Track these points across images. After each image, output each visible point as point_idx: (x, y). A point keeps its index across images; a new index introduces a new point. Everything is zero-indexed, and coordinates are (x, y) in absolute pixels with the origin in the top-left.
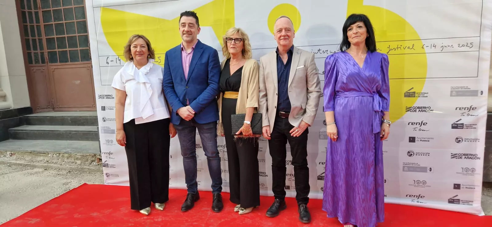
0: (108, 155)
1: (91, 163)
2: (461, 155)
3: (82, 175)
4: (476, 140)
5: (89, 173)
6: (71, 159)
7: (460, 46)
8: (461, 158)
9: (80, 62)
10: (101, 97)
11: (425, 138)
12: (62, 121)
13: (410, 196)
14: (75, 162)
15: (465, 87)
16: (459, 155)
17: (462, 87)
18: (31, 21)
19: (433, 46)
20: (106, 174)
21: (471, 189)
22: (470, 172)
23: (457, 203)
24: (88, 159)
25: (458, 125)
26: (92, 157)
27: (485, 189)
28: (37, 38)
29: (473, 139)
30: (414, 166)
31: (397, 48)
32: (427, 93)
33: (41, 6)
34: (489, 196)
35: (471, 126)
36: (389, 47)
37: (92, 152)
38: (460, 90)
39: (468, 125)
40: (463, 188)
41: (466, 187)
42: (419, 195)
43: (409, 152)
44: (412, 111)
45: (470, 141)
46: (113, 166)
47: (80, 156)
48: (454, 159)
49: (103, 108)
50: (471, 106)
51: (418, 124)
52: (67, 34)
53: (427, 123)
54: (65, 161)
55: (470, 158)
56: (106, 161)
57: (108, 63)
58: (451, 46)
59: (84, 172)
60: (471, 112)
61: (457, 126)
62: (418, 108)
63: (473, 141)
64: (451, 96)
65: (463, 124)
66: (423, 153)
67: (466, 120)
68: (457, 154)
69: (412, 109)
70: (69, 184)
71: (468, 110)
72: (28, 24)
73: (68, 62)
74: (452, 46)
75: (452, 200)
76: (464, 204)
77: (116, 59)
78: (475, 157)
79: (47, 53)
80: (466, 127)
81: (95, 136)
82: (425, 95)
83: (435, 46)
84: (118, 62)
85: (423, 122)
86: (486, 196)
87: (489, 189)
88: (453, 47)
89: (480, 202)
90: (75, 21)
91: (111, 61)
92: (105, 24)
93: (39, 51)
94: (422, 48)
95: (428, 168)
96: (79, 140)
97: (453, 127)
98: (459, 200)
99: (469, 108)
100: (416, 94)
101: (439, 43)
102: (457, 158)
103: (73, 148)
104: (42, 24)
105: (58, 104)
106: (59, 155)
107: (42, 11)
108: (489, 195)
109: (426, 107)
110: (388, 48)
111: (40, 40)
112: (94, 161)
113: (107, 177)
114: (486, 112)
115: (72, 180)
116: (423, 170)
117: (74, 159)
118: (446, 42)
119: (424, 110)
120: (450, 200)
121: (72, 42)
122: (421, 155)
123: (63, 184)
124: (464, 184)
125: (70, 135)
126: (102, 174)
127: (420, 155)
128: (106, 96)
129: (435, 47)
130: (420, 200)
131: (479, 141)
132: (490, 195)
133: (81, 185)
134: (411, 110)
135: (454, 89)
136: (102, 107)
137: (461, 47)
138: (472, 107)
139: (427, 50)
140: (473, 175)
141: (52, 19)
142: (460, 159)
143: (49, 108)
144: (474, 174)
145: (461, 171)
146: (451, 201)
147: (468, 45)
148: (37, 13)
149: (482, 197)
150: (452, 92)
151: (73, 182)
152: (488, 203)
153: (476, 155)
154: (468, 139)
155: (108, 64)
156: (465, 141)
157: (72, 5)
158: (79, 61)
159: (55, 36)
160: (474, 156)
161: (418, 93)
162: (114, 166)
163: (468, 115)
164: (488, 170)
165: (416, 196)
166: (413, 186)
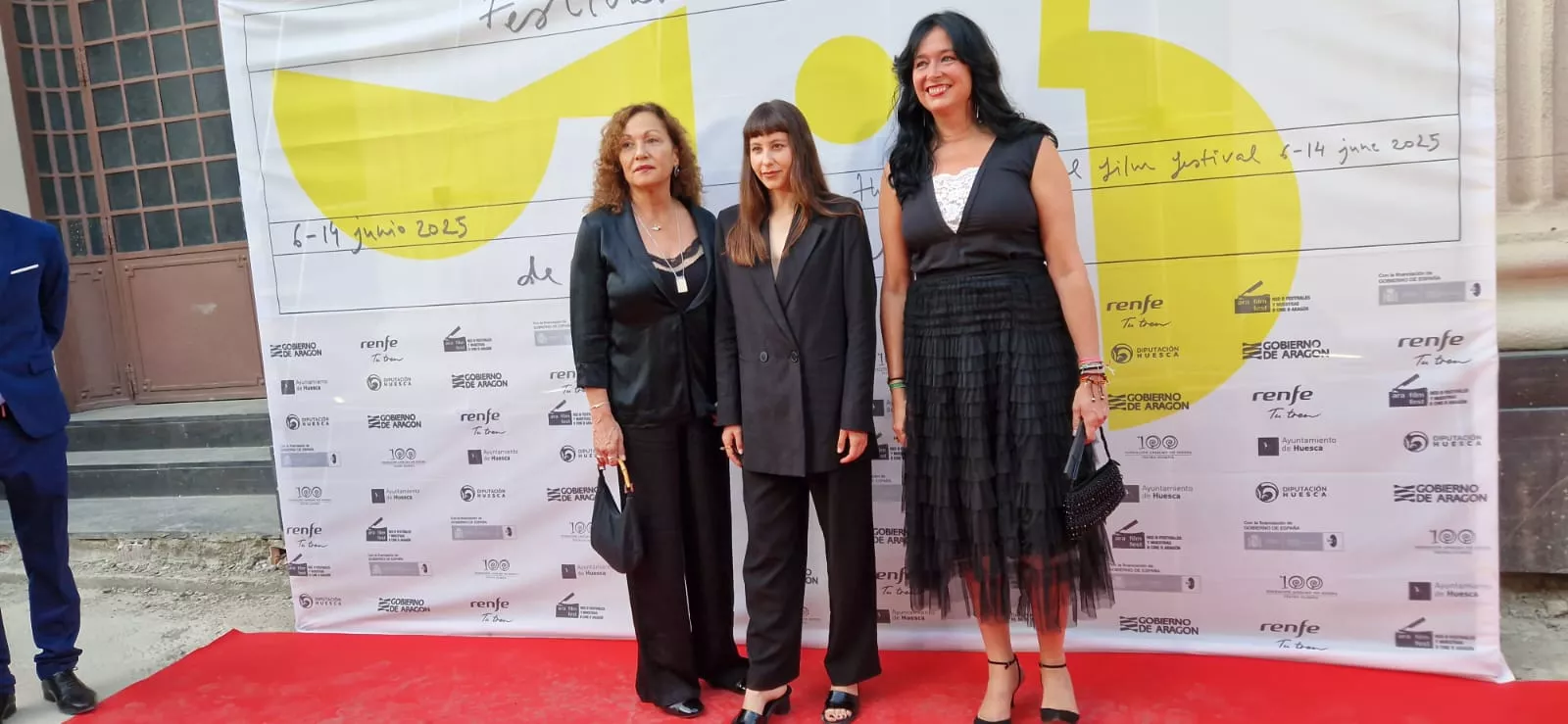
0: (305, 536)
1: (255, 564)
2: (1425, 490)
3: (222, 604)
4: (1470, 439)
5: (248, 597)
6: (190, 555)
7: (1398, 146)
8: (1426, 499)
9: (216, 245)
10: (277, 351)
11: (1307, 441)
12: (160, 434)
13: (1273, 628)
14: (202, 564)
15: (1422, 273)
16: (1421, 488)
17: (1413, 274)
18: (59, 123)
19: (1317, 150)
20: (302, 598)
21: (1464, 598)
22: (1457, 543)
23: (1424, 644)
24: (242, 553)
25: (1411, 394)
26: (255, 546)
27: (1513, 596)
28: (77, 174)
29: (1460, 438)
30: (1279, 531)
31: (1204, 160)
32: (1307, 298)
33: (87, 75)
34: (1529, 619)
35: (1450, 397)
36: (1178, 158)
37: (254, 529)
38: (1409, 283)
39: (1442, 392)
40: (1439, 594)
41: (1451, 590)
42: (1303, 625)
43: (1261, 488)
44: (1262, 355)
45: (1450, 443)
46: (322, 572)
47: (219, 542)
48: (1406, 503)
49: (288, 387)
50: (1447, 332)
51: (1284, 396)
52: (171, 159)
53: (1311, 393)
54: (169, 561)
55: (1457, 497)
56: (300, 555)
57: (297, 243)
58: (1371, 148)
59: (230, 594)
60: (1449, 352)
61: (1408, 398)
62: (1282, 345)
63: (1462, 444)
64: (1382, 302)
65: (1423, 391)
66: (1306, 489)
67: (1432, 378)
68: (1412, 487)
69: (1263, 350)
70: (181, 635)
71: (1438, 347)
72: (49, 131)
73: (178, 245)
74: (1374, 145)
75: (1408, 637)
76: (1447, 648)
77: (325, 228)
78: (1470, 493)
79: (110, 222)
80: (1436, 398)
81: (261, 478)
82: (1302, 304)
83: (1322, 150)
84: (331, 238)
85: (1300, 390)
86: (1519, 617)
87: (1525, 594)
88: (1377, 150)
89: (1497, 638)
90: (197, 116)
91: (309, 237)
92: (286, 121)
93: (83, 216)
94: (1283, 155)
95: (1326, 537)
96: (214, 492)
97: (1395, 402)
98: (1429, 634)
99: (1441, 338)
100: (1272, 302)
101: (1333, 139)
102: (1413, 501)
103: (195, 520)
104: (92, 130)
105: (148, 380)
106: (151, 543)
107: (93, 90)
108: (1525, 615)
109: (1305, 342)
110: (1174, 159)
111: (88, 181)
112: (264, 558)
113: (305, 606)
114: (1495, 350)
115: (192, 623)
116: (1311, 542)
117: (200, 555)
118: (1356, 136)
119: (1300, 351)
120: (1401, 637)
121: (189, 181)
122: (1301, 495)
123: (164, 636)
124: (1440, 583)
125: (186, 478)
126: (290, 598)
127: (1298, 494)
128: (295, 346)
129: (1320, 152)
130: (1307, 639)
131: (1479, 444)
132: (1531, 615)
133: (220, 636)
134: (1260, 352)
135: (1388, 281)
136: (283, 383)
137: (1403, 148)
138: (1451, 335)
139: (1296, 161)
140: (1469, 553)
141: (124, 114)
142: (1424, 503)
143: (119, 393)
144: (1471, 548)
145: (1428, 540)
146: (1406, 639)
147: (1422, 144)
148: (74, 97)
149: (1501, 621)
150: (1382, 290)
151: (193, 628)
152: (1525, 639)
153: (1474, 488)
154: (1442, 438)
155: (300, 246)
156: (1436, 444)
157: (186, 68)
158: (212, 242)
159: (135, 167)
160: (1466, 490)
161: (1278, 299)
162: (326, 571)
163: (1439, 360)
164: (1519, 533)
165: (1291, 628)
166: (1281, 596)
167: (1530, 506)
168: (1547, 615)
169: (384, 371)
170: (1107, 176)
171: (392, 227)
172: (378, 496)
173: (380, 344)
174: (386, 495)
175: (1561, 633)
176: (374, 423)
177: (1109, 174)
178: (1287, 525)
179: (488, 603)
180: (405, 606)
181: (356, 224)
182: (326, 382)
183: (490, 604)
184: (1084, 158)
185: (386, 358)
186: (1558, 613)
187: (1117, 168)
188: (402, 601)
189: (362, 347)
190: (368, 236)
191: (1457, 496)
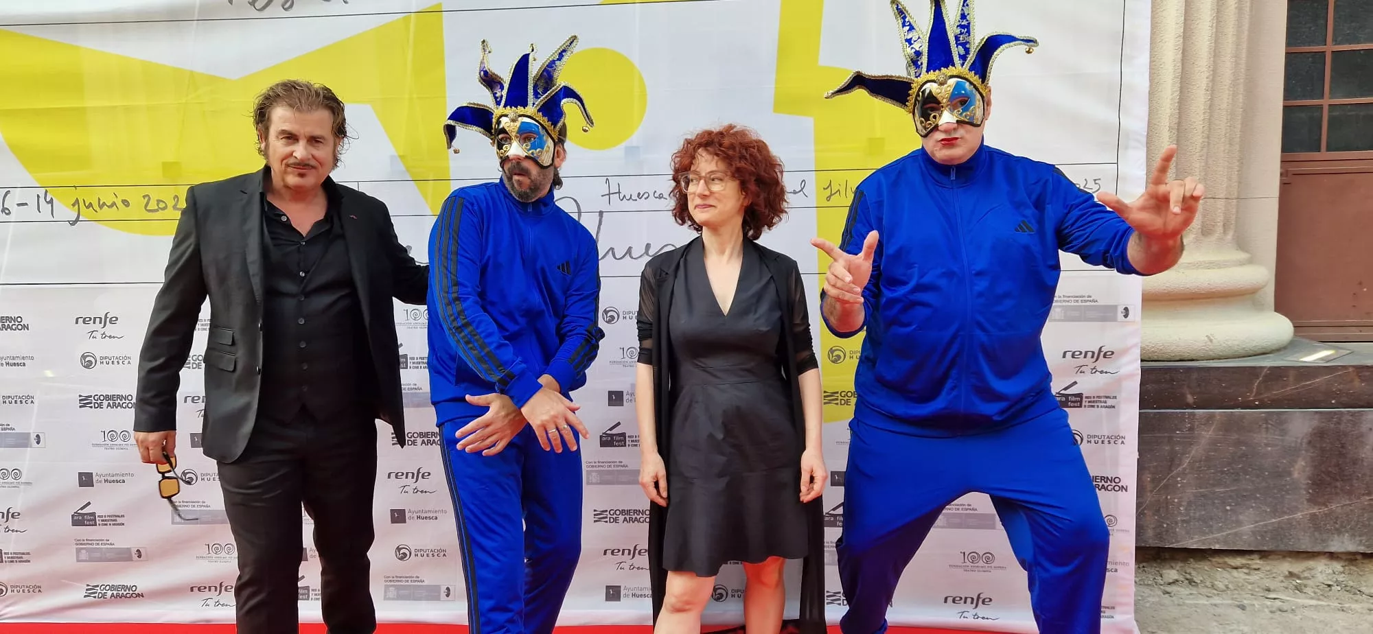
4: (1115, 439)
13: (954, 601)
15: (1084, 296)
17: (1077, 297)
25: (1070, 398)
29: (1107, 437)
30: (961, 512)
34: (1148, 585)
35: (1101, 402)
38: (1072, 303)
39: (1094, 397)
42: (979, 597)
45: (1100, 441)
46: (20, 558)
50: (1101, 347)
55: (1103, 487)
57: (6, 211)
60: (1102, 364)
61: (1067, 400)
63: (1109, 442)
65: (1080, 395)
67: (1087, 385)
71: (1094, 359)
77: (38, 196)
78: (1114, 484)
80: (1089, 402)
84: (45, 207)
86: (1141, 585)
87: (1144, 564)
89: (1132, 608)
91: (19, 205)
99: (1096, 351)
108: (1146, 583)
114: (1139, 361)
116: (986, 522)
130: (982, 611)
131: (1123, 442)
132: (1150, 582)
135: (1057, 302)
138: (1104, 350)
140: (1112, 534)
144: (1113, 530)
152: (1148, 605)
153: (1117, 480)
154: (1095, 436)
155: (9, 214)
156: (1088, 441)
160: (1111, 482)
162: (26, 557)
163: (1094, 370)
164: (1144, 514)
165: (969, 600)
166: (960, 571)
167: (1151, 491)
168: (1162, 582)
169: (99, 348)
170: (830, 197)
171: (115, 200)
172: (86, 480)
173: (98, 320)
174: (95, 478)
175: (1174, 598)
176: (85, 402)
177: (831, 195)
178: (967, 507)
179: (210, 587)
180: (115, 592)
181: (73, 195)
182: (32, 358)
183: (213, 589)
184: (811, 178)
185: (104, 336)
186: (1171, 581)
187: (839, 190)
188: (112, 587)
189: (77, 323)
190: (87, 207)
191: (1103, 485)
